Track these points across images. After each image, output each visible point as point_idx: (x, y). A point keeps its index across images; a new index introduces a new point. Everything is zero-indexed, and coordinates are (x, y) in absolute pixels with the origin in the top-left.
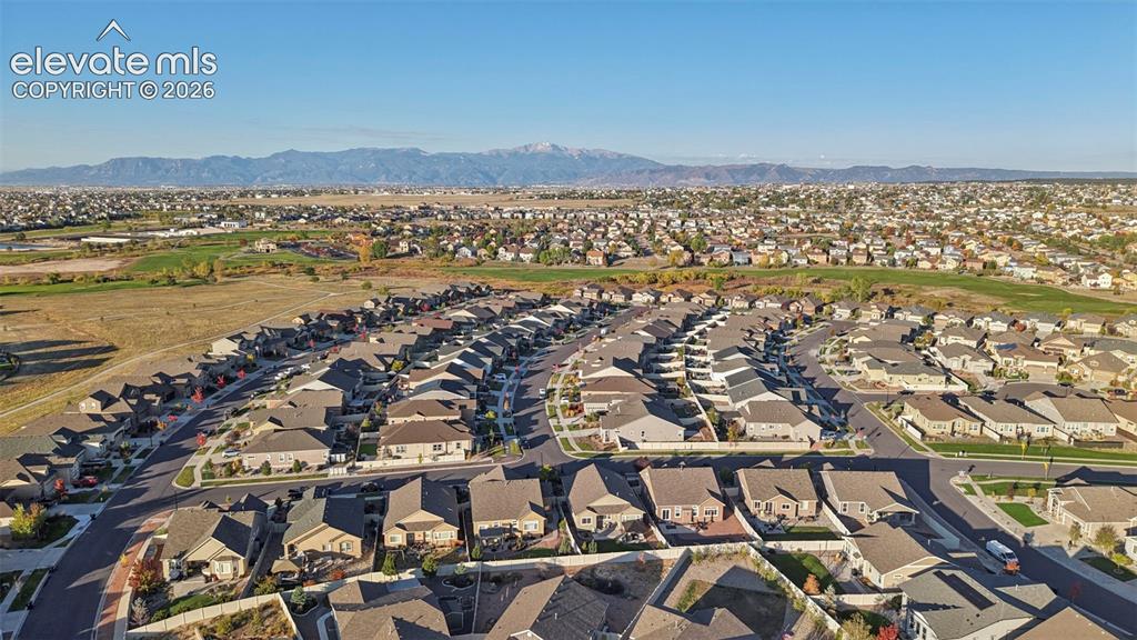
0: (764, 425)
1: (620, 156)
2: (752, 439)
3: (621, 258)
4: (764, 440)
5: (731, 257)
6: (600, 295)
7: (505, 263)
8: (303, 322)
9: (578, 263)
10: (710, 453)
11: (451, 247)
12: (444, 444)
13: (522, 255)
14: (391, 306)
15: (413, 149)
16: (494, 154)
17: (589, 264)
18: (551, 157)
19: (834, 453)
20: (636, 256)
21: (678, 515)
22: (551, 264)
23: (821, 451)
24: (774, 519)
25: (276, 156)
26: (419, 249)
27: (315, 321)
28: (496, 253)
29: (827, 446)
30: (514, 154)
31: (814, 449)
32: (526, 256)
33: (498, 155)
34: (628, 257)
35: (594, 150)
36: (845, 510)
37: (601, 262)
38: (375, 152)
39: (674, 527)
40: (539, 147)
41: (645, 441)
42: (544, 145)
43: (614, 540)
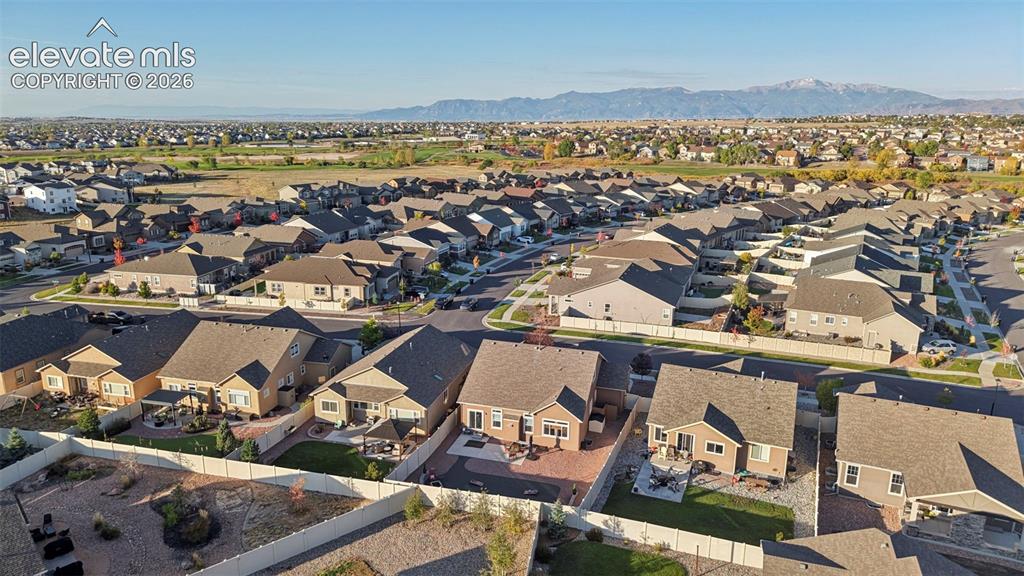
0: (815, 316)
1: (891, 90)
2: (789, 336)
3: (821, 161)
4: (811, 338)
5: (965, 161)
6: (754, 184)
7: (686, 162)
8: (397, 186)
9: (764, 163)
10: (697, 347)
11: (634, 147)
12: (328, 287)
13: (703, 154)
14: (503, 180)
15: (677, 88)
16: (755, 91)
17: (778, 164)
18: (811, 92)
19: (936, 377)
20: (841, 160)
21: (497, 424)
22: (733, 164)
23: (910, 369)
24: (681, 468)
25: (559, 97)
26: (604, 150)
27: (409, 184)
28: (677, 152)
29: (927, 364)
30: (775, 90)
31: (898, 364)
32: (708, 155)
33: (759, 91)
34: (831, 160)
35: (863, 85)
36: (851, 480)
37: (792, 163)
38: (643, 91)
39: (480, 445)
40: (802, 83)
41: (609, 319)
42: (807, 81)
43: (352, 446)
